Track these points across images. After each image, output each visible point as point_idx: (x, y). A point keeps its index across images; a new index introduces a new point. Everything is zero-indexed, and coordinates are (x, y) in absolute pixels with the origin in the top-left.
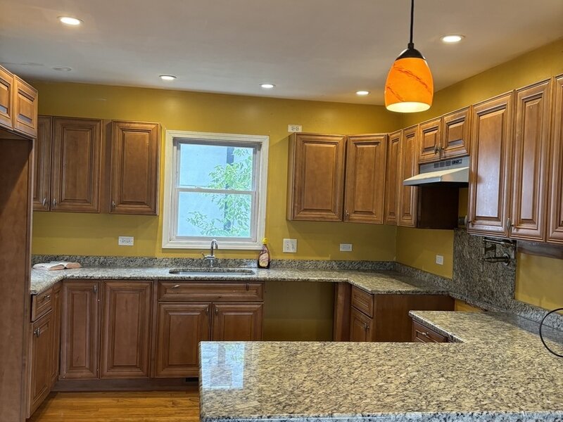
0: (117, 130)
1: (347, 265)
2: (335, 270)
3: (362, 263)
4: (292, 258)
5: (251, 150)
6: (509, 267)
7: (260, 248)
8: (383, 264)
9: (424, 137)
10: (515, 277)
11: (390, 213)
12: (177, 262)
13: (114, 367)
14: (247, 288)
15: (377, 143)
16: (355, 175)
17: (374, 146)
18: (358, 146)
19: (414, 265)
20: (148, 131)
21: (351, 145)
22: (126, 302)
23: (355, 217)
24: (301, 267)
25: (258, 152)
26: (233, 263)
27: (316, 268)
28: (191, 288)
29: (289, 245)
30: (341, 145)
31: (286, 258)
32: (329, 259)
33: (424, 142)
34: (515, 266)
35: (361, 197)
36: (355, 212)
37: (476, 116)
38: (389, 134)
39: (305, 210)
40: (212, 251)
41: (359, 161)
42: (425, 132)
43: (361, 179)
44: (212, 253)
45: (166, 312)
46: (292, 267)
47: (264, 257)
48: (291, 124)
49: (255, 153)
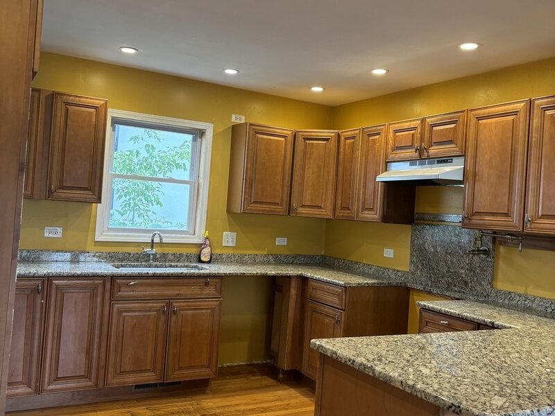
0: (59, 104)
1: (282, 259)
2: (272, 264)
3: (295, 257)
4: (231, 252)
5: (189, 137)
6: (489, 259)
7: (200, 241)
8: (312, 257)
9: (395, 137)
10: (494, 267)
11: (343, 208)
12: (112, 257)
13: (57, 379)
14: (207, 284)
15: (327, 140)
16: (304, 169)
17: (325, 142)
18: (308, 142)
19: (351, 258)
20: (96, 108)
21: (300, 139)
22: (76, 302)
23: (301, 210)
24: (240, 261)
25: (199, 140)
26: (172, 258)
27: (254, 263)
28: (148, 285)
29: (229, 239)
30: (290, 139)
31: (225, 252)
32: (265, 253)
33: (395, 140)
34: (493, 257)
35: (309, 191)
36: (303, 206)
37: (474, 120)
38: (340, 132)
39: (255, 202)
40: (152, 244)
41: (308, 155)
42: (395, 132)
43: (310, 174)
44: (152, 248)
45: (120, 312)
46: (231, 262)
47: (206, 251)
48: (235, 113)
49: (194, 140)
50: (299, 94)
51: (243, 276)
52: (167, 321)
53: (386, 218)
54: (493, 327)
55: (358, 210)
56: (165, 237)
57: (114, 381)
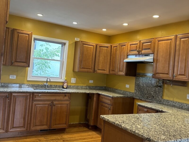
0: (16, 33)
1: (91, 87)
2: (88, 89)
3: (96, 87)
4: (74, 85)
5: (60, 45)
6: (161, 89)
7: (63, 81)
8: (102, 87)
9: (130, 47)
10: (163, 92)
11: (112, 71)
12: (33, 86)
13: (13, 127)
14: (65, 96)
15: (107, 47)
16: (99, 57)
17: (107, 48)
18: (101, 48)
19: (115, 88)
20: (28, 34)
21: (98, 47)
22: (20, 101)
23: (98, 71)
24: (77, 88)
25: (64, 46)
26: (54, 86)
27: (82, 89)
28: (45, 96)
29: (73, 80)
30: (95, 46)
31: (72, 85)
32: (86, 85)
33: (130, 48)
34: (163, 88)
35: (101, 65)
36: (99, 70)
37: (157, 42)
38: (112, 44)
39: (83, 68)
40: (47, 82)
41: (101, 52)
42: (131, 45)
43: (101, 59)
45: (35, 105)
46: (74, 88)
47: (66, 84)
48: (76, 37)
49: (62, 46)
50: (98, 31)
51: (78, 93)
52: (52, 108)
53: (127, 74)
54: (162, 112)
55: (117, 71)
56: (51, 79)
57: (33, 128)
